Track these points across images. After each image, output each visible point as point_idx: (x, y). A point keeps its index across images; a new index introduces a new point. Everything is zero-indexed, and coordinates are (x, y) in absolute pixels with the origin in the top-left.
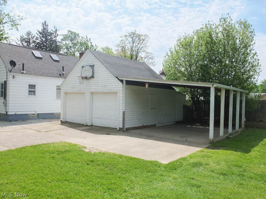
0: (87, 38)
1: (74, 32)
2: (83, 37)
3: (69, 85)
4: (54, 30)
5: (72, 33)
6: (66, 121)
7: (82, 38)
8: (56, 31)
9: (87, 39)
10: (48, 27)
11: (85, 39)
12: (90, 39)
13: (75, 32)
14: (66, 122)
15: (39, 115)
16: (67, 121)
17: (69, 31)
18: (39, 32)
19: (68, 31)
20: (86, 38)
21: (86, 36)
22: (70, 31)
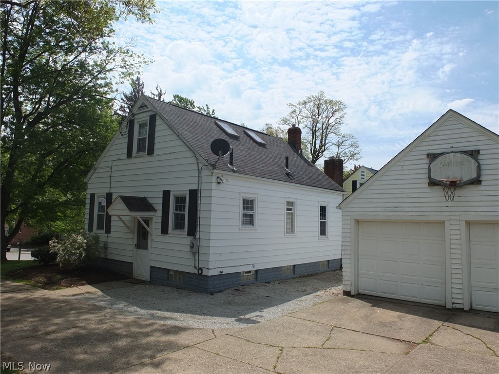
0: (208, 108)
1: (184, 98)
2: (201, 107)
3: (375, 201)
4: (156, 93)
5: (181, 99)
6: (358, 292)
7: (198, 109)
8: (160, 94)
9: (208, 111)
10: (143, 87)
11: (205, 111)
12: (213, 111)
13: (186, 99)
14: (359, 294)
15: (259, 273)
16: (361, 291)
17: (176, 97)
18: (126, 96)
19: (174, 96)
20: (206, 109)
21: (207, 105)
22: (178, 96)
